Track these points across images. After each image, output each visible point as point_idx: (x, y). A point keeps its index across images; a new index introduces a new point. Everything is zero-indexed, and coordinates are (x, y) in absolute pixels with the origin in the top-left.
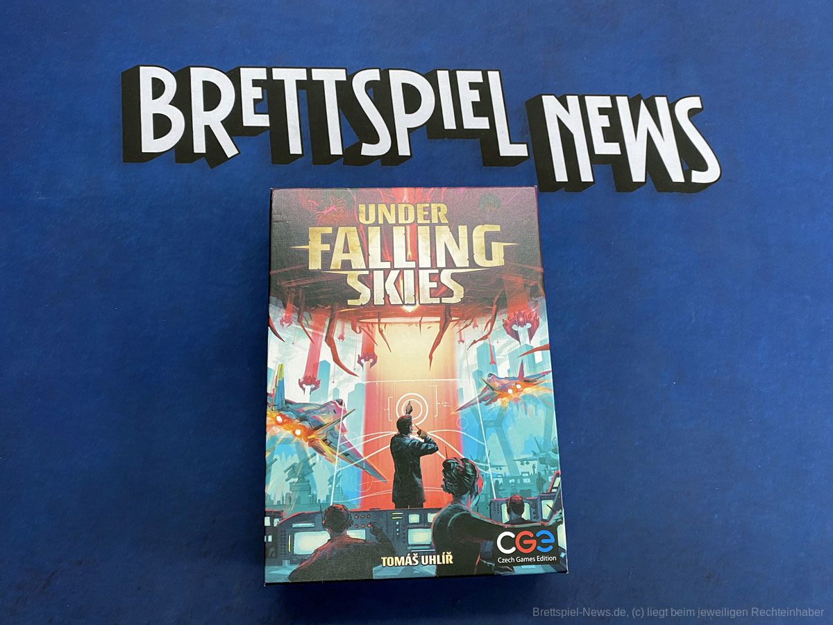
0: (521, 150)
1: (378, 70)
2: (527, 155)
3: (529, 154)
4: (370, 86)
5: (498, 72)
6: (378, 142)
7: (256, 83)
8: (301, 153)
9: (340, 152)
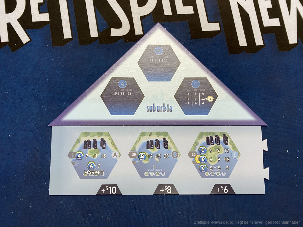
0: (215, 27)
2: (220, 30)
3: (220, 29)
6: (121, 27)
8: (71, 37)
9: (96, 35)
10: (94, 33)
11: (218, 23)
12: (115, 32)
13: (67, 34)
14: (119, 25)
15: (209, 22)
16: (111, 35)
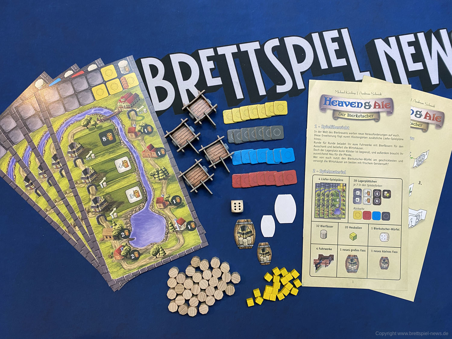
1: (278, 39)
4: (275, 50)
5: (347, 29)
6: (285, 84)
7: (209, 58)
8: (243, 98)
9: (265, 94)
10: (262, 91)
11: (369, 72)
12: (280, 89)
13: (239, 95)
14: (283, 82)
15: (360, 72)
16: (277, 92)
